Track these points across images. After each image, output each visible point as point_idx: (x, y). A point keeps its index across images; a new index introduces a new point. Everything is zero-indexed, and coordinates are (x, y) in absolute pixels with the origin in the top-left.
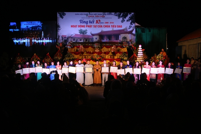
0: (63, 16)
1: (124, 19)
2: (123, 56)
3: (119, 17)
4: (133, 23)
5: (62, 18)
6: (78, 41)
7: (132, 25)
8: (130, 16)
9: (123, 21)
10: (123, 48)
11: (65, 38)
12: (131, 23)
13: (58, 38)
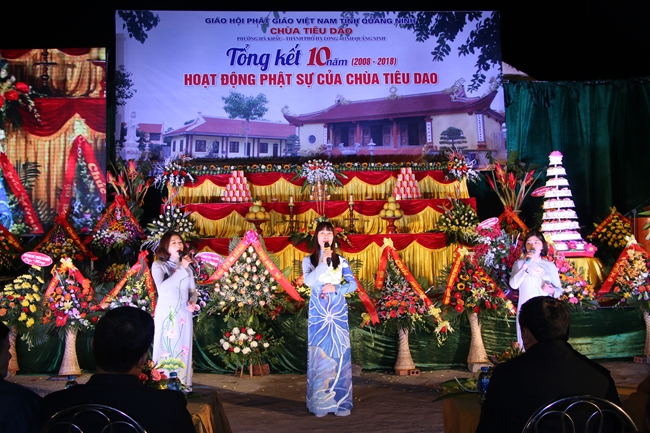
0: (144, 29)
1: (448, 42)
2: (458, 217)
3: (423, 32)
4: (489, 62)
5: (141, 37)
6: (220, 155)
7: (487, 68)
8: (475, 29)
9: (440, 53)
10: (453, 179)
11: (155, 136)
12: (482, 63)
13: (118, 137)
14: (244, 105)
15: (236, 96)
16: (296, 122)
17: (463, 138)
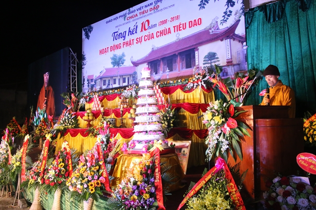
0: (89, 33)
7: (233, 5)
9: (203, 3)
11: (92, 80)
12: (229, 2)
13: (83, 83)
14: (117, 60)
15: (115, 55)
16: (136, 64)
17: (217, 58)
